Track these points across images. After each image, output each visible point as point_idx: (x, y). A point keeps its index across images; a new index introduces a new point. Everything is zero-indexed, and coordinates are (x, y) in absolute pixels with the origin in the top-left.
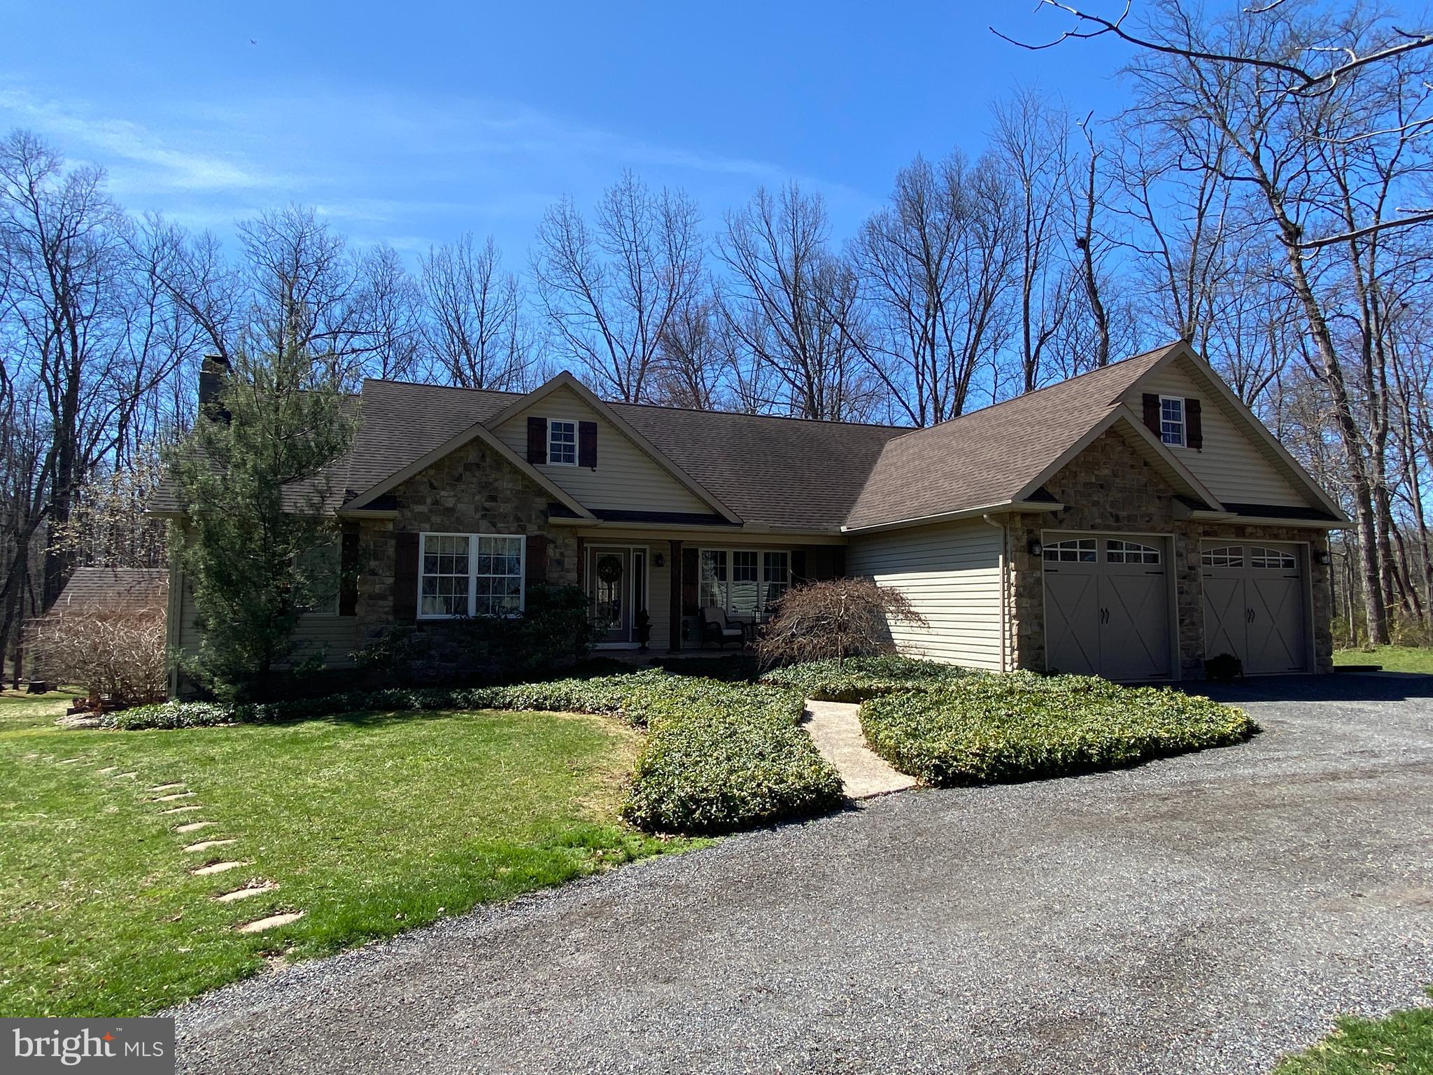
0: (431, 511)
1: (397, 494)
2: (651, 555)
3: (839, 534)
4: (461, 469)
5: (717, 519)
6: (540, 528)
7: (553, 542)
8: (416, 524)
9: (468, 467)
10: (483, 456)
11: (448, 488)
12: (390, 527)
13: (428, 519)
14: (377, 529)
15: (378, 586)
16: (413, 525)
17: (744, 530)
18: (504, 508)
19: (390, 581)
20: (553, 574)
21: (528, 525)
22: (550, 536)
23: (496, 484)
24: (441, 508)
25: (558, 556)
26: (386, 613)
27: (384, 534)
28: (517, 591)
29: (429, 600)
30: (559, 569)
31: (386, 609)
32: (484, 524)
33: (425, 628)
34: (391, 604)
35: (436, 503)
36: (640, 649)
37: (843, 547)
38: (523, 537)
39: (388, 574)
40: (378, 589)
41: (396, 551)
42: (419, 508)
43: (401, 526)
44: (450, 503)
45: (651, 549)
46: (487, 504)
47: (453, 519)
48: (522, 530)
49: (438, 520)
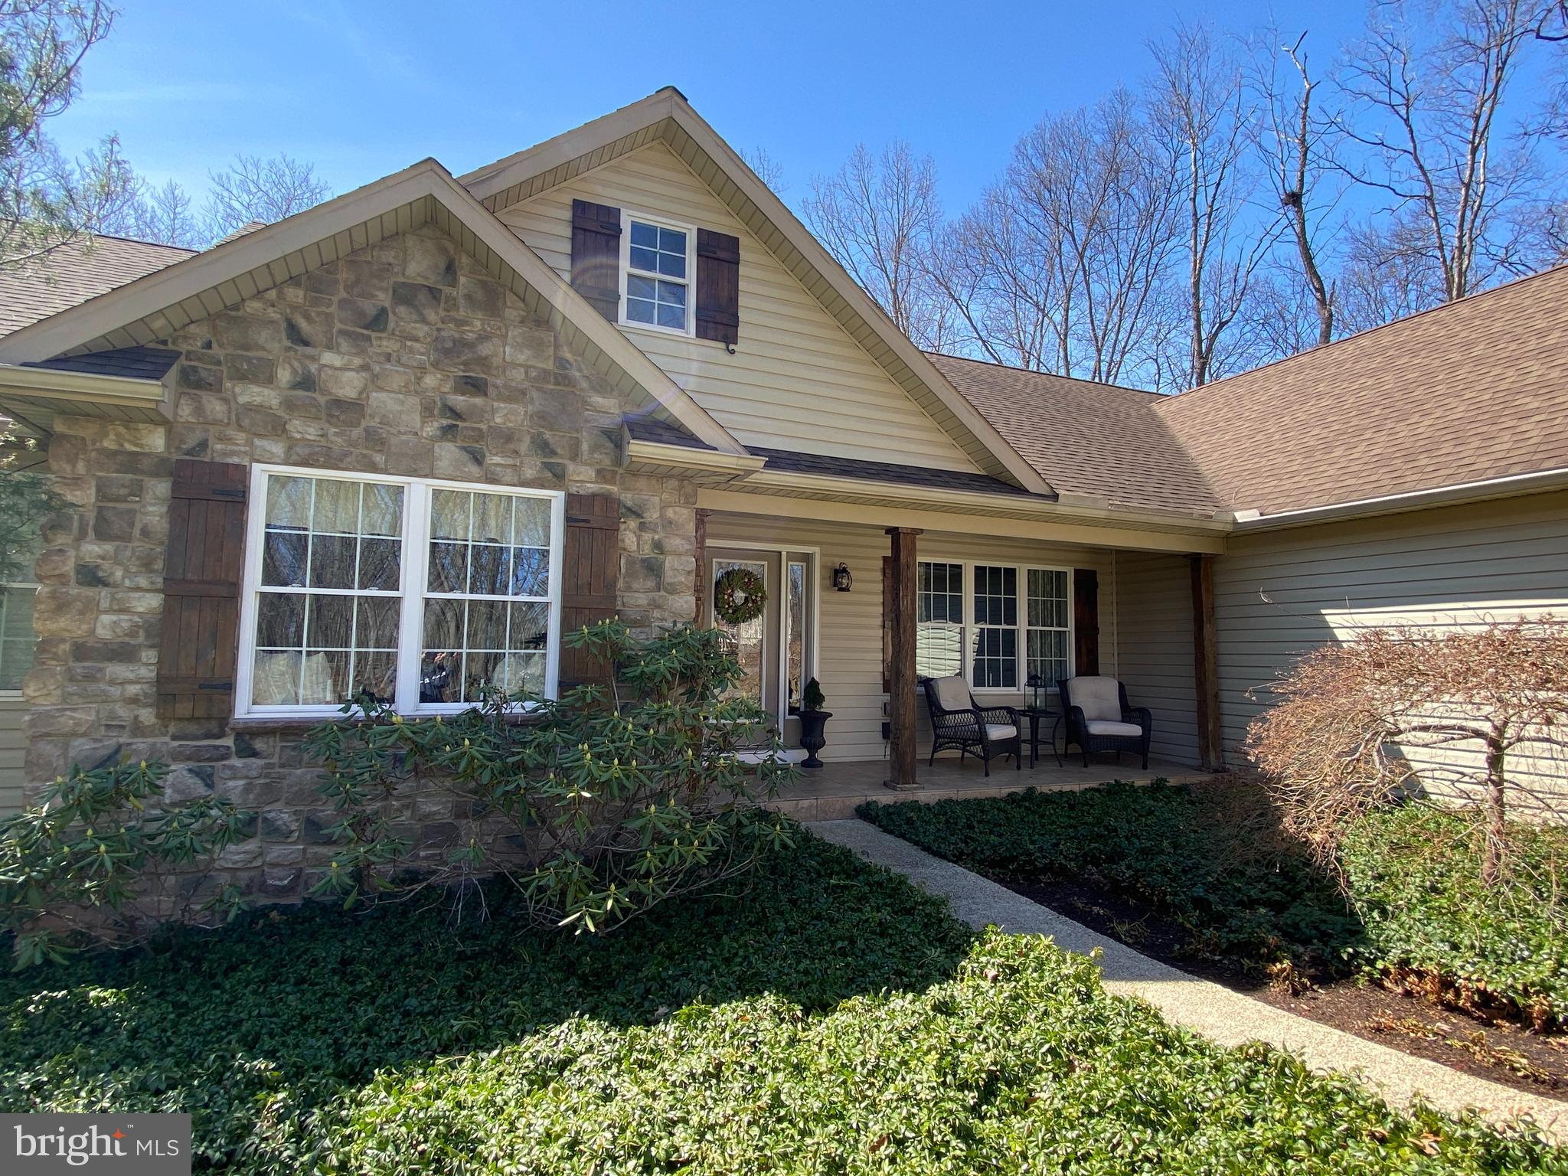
0: (289, 405)
1: (184, 347)
2: (823, 567)
3: (1229, 528)
4: (384, 299)
5: (998, 481)
6: (602, 475)
7: (639, 515)
8: (240, 437)
9: (405, 294)
10: (450, 269)
11: (345, 346)
12: (156, 441)
13: (277, 428)
14: (109, 444)
15: (106, 619)
16: (229, 440)
17: (1060, 509)
18: (504, 414)
19: (149, 603)
20: (636, 597)
21: (571, 467)
22: (628, 498)
23: (485, 349)
24: (322, 400)
25: (647, 551)
26: (134, 701)
27: (132, 462)
28: (540, 640)
29: (281, 663)
30: (650, 584)
31: (133, 689)
32: (447, 452)
33: (259, 744)
34: (148, 673)
35: (306, 383)
36: (805, 764)
37: (1211, 558)
38: (557, 499)
39: (143, 582)
40: (106, 626)
41: (172, 510)
42: (252, 394)
43: (191, 441)
44: (349, 386)
45: (823, 555)
46: (459, 401)
47: (356, 433)
48: (556, 477)
49: (312, 432)
